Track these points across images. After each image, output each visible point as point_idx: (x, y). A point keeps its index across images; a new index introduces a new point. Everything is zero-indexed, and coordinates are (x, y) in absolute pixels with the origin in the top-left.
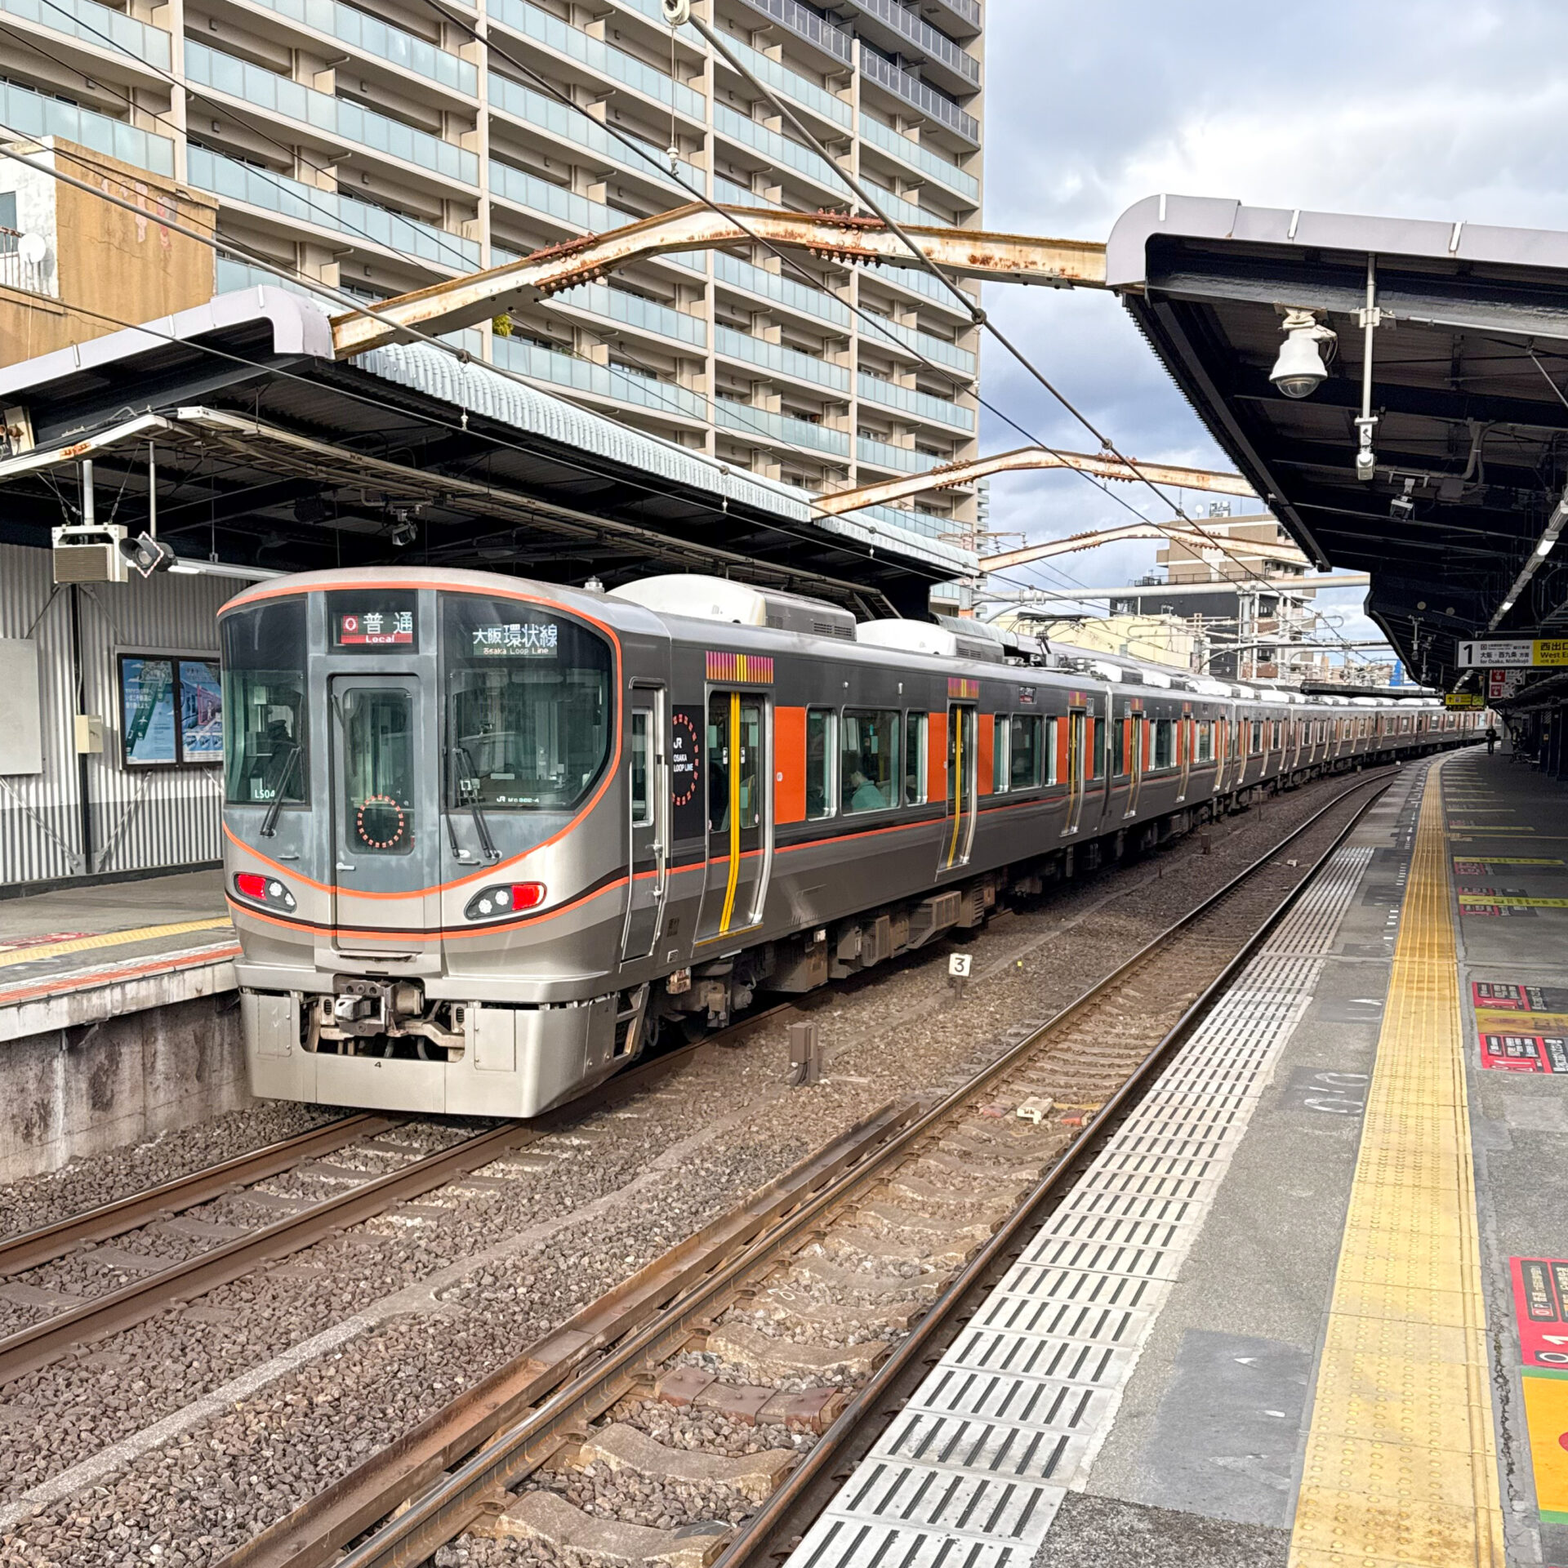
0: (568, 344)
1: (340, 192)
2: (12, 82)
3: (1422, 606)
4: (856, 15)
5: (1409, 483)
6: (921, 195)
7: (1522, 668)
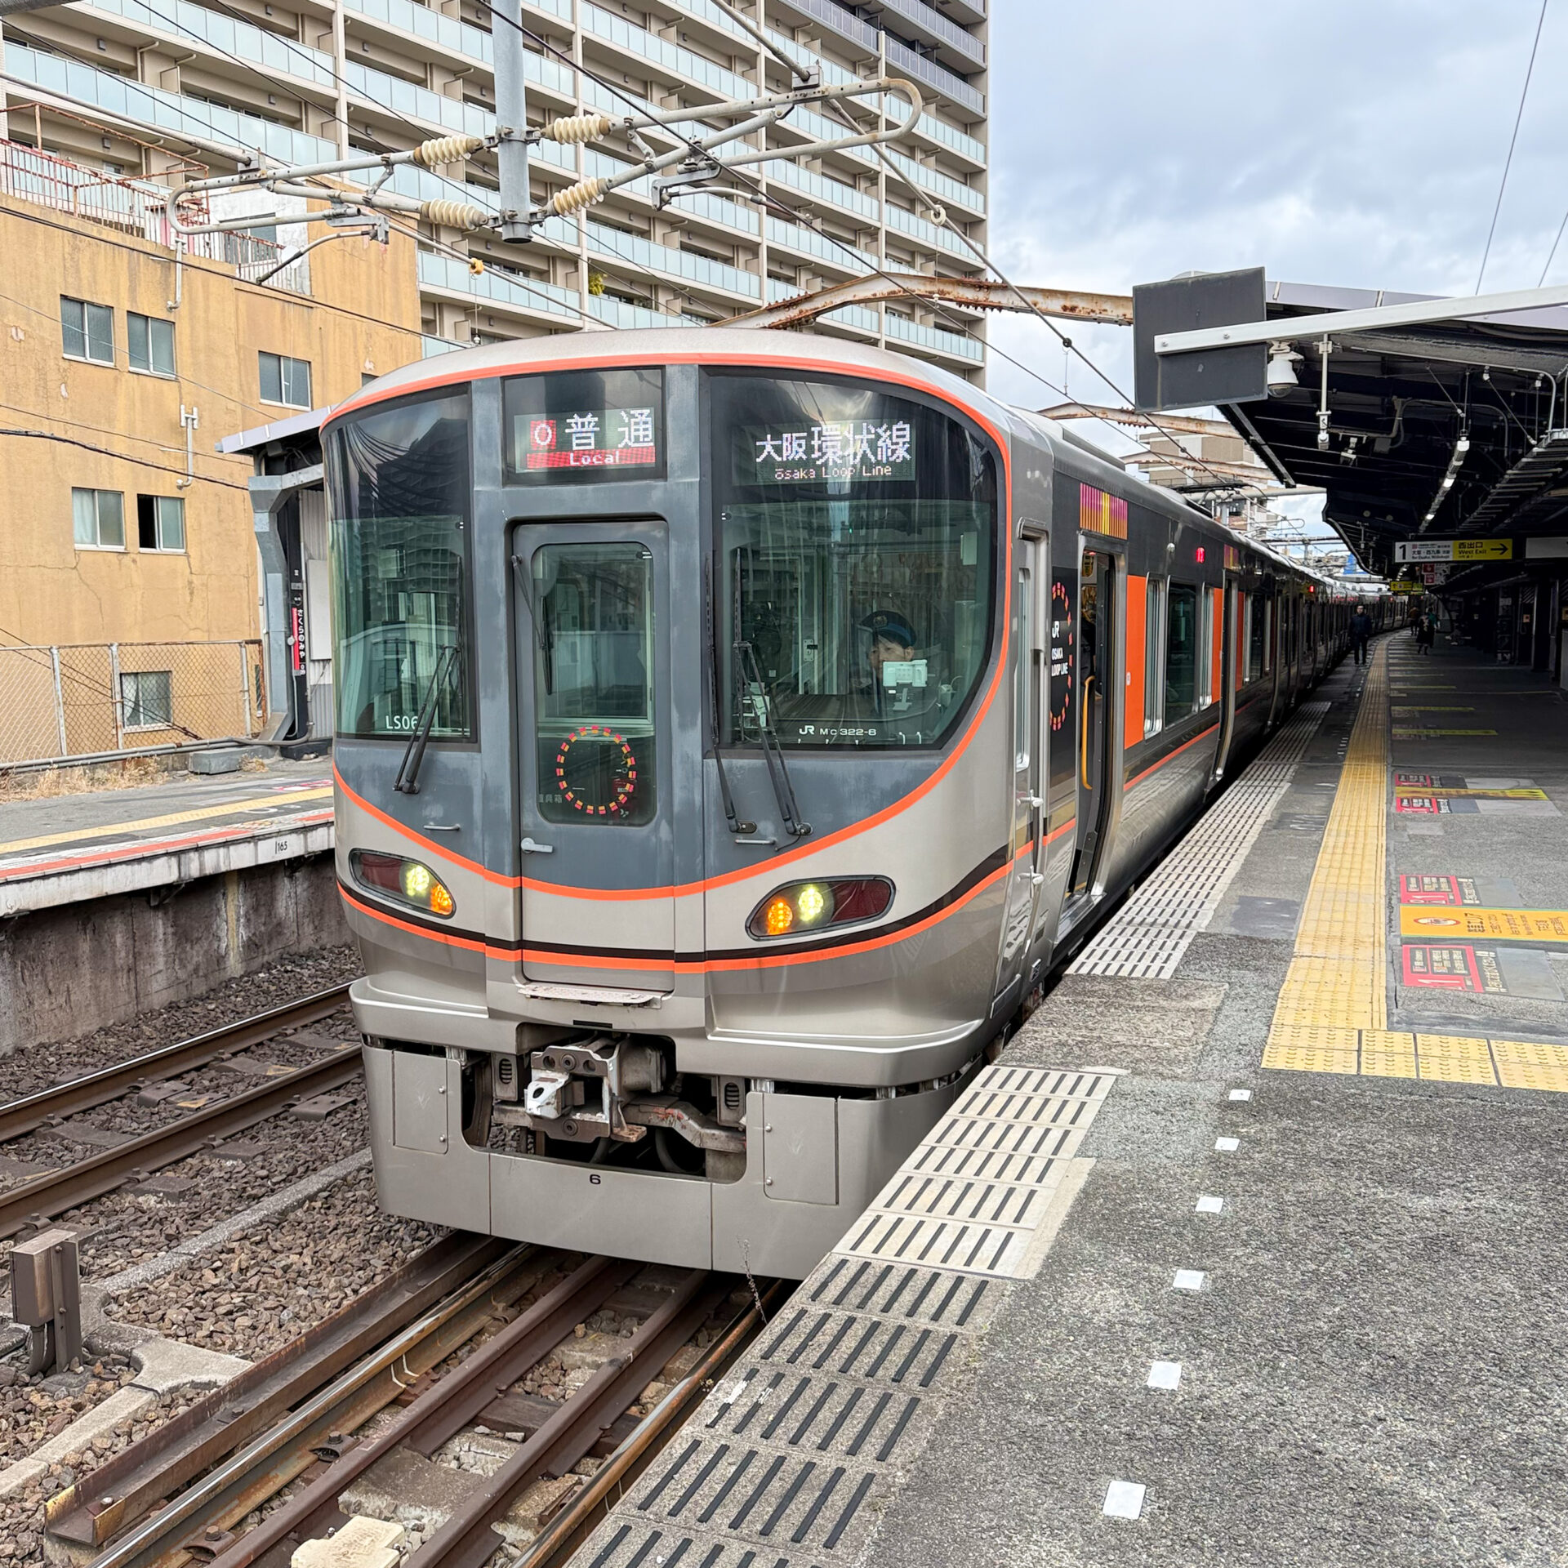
0: (647, 299)
1: (467, 181)
2: (211, 102)
3: (1367, 514)
4: (882, 10)
5: (1353, 441)
6: (937, 160)
7: (1447, 562)
